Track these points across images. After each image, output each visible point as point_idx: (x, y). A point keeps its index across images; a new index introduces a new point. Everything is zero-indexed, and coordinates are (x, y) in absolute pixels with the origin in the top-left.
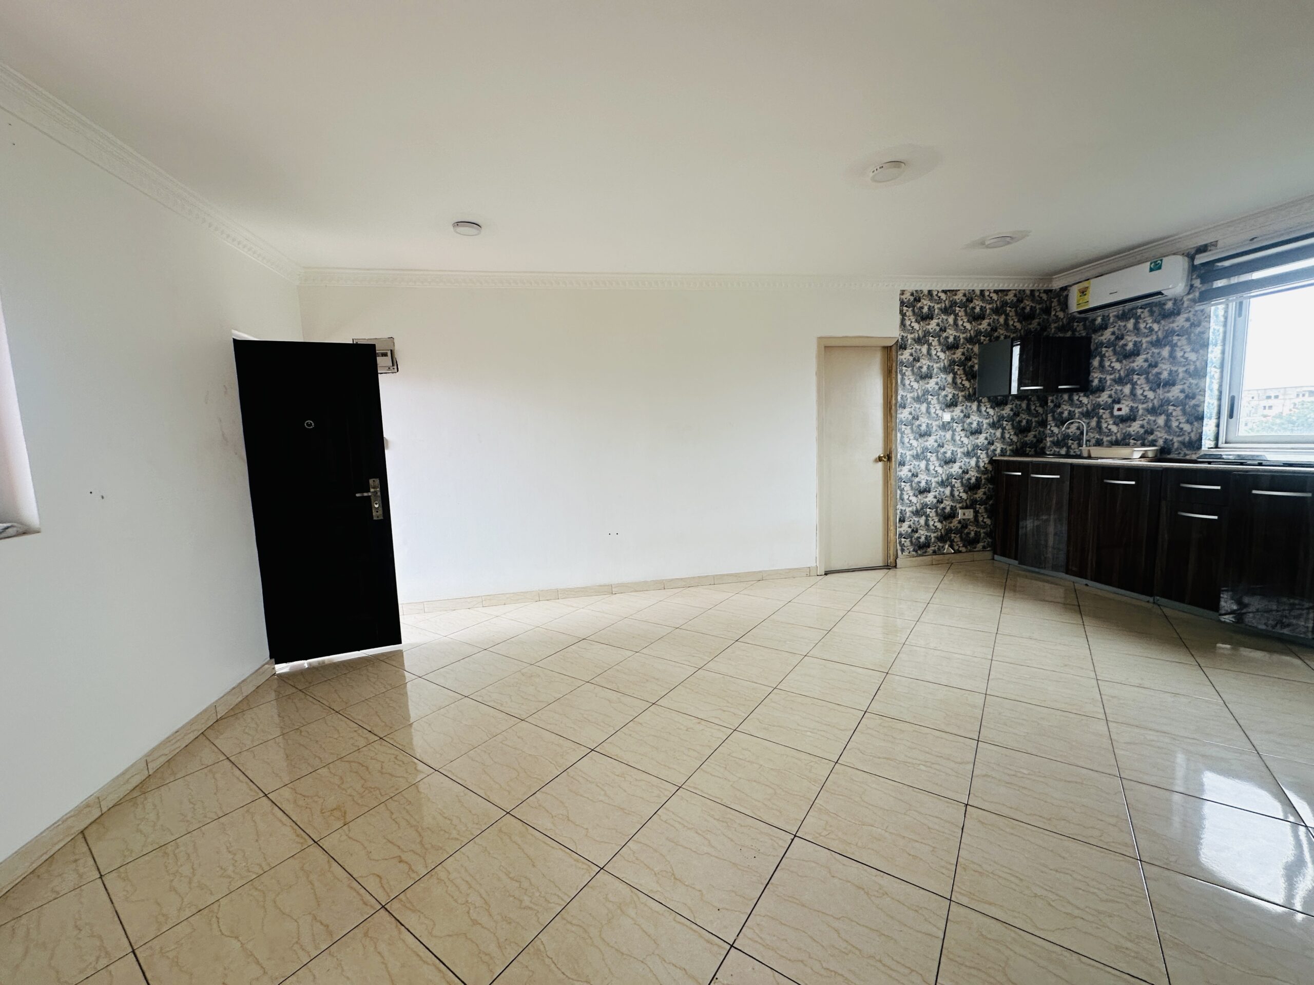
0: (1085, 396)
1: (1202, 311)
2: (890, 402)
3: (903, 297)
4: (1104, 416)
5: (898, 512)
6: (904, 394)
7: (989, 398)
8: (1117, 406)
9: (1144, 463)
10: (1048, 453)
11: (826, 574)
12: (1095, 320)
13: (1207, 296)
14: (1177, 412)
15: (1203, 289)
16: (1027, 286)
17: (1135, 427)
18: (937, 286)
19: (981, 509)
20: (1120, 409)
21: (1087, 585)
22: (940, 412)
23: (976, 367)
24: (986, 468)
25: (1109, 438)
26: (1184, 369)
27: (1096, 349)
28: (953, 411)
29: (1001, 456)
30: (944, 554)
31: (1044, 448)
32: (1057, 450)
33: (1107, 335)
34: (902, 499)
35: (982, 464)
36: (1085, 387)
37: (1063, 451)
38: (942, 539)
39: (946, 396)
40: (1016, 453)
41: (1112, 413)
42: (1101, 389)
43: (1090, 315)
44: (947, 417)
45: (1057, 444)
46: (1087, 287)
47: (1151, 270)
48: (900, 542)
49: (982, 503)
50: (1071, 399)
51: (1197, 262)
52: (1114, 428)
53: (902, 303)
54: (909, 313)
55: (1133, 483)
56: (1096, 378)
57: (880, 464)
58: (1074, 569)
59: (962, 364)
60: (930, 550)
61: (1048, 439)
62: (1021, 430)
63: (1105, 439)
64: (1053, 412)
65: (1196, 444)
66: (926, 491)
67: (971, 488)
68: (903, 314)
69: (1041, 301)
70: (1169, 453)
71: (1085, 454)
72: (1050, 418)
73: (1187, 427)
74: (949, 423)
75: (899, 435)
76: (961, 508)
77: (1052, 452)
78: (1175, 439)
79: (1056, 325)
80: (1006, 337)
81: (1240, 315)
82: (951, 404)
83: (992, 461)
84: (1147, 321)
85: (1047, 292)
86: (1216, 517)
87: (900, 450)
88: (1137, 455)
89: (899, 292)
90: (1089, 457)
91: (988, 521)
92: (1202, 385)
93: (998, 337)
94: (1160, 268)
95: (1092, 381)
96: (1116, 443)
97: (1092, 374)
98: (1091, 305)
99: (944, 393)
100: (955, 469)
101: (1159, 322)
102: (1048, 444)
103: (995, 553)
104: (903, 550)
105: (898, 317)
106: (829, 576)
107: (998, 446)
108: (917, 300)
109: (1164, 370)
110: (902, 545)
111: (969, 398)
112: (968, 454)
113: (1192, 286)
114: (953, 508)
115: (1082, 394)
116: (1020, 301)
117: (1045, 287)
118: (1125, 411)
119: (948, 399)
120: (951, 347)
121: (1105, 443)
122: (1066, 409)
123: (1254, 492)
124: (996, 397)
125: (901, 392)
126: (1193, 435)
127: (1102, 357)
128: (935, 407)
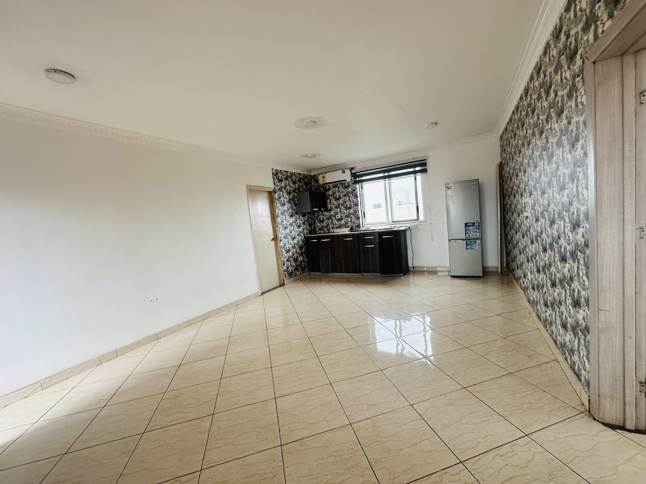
0: (327, 212)
1: (355, 187)
2: (274, 215)
3: (273, 171)
4: (333, 219)
5: (282, 261)
6: (278, 211)
7: (301, 213)
8: (337, 216)
9: (349, 232)
10: (318, 233)
11: (262, 295)
12: (326, 187)
13: (356, 182)
14: (353, 217)
15: (354, 180)
16: (306, 173)
17: (343, 222)
18: (283, 169)
19: (304, 255)
20: (338, 217)
21: (343, 275)
22: (289, 219)
23: (297, 201)
24: (303, 240)
25: (336, 226)
26: (353, 204)
27: (328, 197)
28: (292, 219)
29: (307, 235)
30: (297, 275)
31: (316, 231)
32: (320, 231)
33: (330, 192)
34: (282, 255)
35: (302, 239)
36: (327, 210)
37: (322, 232)
38: (296, 270)
39: (290, 212)
40: (310, 233)
41: (335, 218)
42: (331, 210)
43: (325, 185)
44: (291, 220)
45: (320, 229)
46: (325, 176)
47: (343, 173)
48: (284, 274)
49: (304, 253)
50: (322, 213)
51: (352, 172)
52: (337, 223)
53: (273, 174)
54: (275, 178)
55: (352, 239)
56: (329, 206)
57: (273, 241)
58: (339, 270)
59: (293, 200)
60: (293, 275)
61: (317, 228)
62: (310, 225)
63: (335, 226)
64: (317, 218)
65: (359, 226)
66: (288, 251)
67: (301, 248)
68: (274, 179)
69: (309, 179)
70: (353, 229)
71: (333, 232)
72: (316, 221)
73: (356, 221)
74: (292, 223)
75: (278, 229)
76: (299, 256)
77: (319, 232)
78: (354, 225)
79: (314, 188)
80: (303, 191)
81: (362, 189)
82: (292, 216)
83: (305, 237)
84: (341, 189)
85: (310, 176)
86: (373, 246)
87: (280, 235)
88: (347, 230)
89: (271, 169)
90: (334, 232)
91: (307, 260)
92: (358, 208)
93: (300, 191)
94: (345, 173)
95: (328, 207)
96: (338, 228)
97: (328, 205)
98: (327, 182)
99: (289, 211)
100: (296, 241)
101: (344, 189)
102: (317, 230)
103: (310, 271)
104: (285, 277)
105: (272, 180)
106: (264, 295)
107: (306, 231)
108: (277, 173)
109: (348, 203)
110: (285, 275)
111: (296, 213)
112: (298, 235)
113: (351, 179)
114: (297, 257)
115: (326, 212)
116: (304, 178)
117: (309, 174)
118: (339, 217)
119: (291, 213)
120: (289, 193)
121: (335, 228)
122: (321, 217)
123: (383, 237)
124: (303, 213)
125: (277, 211)
126: (358, 223)
127: (330, 199)
128: (288, 217)
